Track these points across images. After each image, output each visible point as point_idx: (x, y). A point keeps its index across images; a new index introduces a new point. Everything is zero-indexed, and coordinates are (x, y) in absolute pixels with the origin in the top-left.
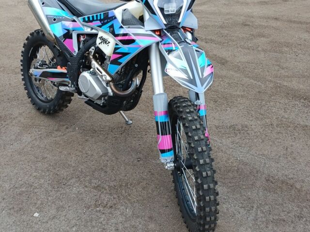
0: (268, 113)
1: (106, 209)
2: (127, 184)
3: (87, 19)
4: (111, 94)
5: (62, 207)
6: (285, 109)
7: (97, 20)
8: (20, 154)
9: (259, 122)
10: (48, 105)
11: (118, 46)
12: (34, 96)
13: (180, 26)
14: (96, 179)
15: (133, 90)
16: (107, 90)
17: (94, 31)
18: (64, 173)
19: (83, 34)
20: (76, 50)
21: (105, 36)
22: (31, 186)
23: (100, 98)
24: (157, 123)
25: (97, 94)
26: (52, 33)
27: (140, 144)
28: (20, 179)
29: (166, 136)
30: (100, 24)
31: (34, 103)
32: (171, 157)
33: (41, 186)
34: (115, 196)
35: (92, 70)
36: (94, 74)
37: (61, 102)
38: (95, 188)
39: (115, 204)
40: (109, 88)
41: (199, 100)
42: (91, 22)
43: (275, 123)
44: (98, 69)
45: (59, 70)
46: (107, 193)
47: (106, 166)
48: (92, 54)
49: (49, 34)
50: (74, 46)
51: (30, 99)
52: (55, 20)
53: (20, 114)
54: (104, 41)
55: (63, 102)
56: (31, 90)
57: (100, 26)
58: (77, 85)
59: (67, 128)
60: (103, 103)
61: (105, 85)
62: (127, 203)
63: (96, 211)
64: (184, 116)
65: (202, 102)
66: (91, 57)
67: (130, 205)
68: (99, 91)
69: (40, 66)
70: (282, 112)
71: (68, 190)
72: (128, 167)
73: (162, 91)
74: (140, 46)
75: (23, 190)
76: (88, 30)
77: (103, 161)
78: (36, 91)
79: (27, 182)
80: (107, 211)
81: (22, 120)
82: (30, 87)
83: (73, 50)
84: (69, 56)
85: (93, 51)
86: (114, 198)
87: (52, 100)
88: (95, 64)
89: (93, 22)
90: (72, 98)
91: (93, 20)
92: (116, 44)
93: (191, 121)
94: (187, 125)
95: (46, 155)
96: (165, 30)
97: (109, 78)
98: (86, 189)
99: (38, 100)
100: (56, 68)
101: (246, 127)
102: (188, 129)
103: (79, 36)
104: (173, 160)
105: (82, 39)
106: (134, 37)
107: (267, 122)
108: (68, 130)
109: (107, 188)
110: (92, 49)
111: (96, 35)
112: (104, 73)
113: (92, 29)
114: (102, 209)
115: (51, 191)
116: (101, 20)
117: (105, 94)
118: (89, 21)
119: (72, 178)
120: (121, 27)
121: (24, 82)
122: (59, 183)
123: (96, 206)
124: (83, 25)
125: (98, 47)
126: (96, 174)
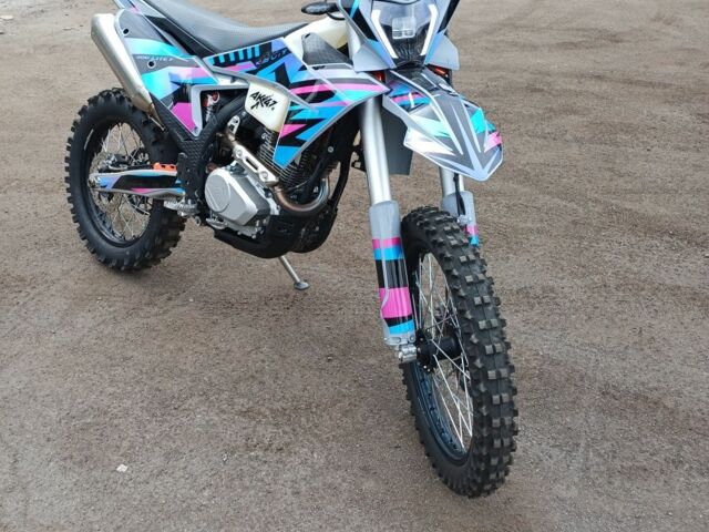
0: (597, 263)
1: (269, 453)
2: (309, 406)
3: (222, 60)
4: (277, 213)
5: (176, 451)
6: (631, 256)
7: (245, 60)
8: (73, 351)
9: (578, 282)
10: (127, 251)
11: (296, 108)
12: (95, 234)
13: (425, 63)
14: (243, 396)
15: (322, 204)
16: (268, 204)
17: (238, 84)
18: (172, 387)
19: (212, 92)
20: (199, 124)
21: (265, 91)
22: (105, 413)
23: (251, 223)
24: (379, 263)
25: (246, 213)
26: (145, 93)
27: (329, 329)
28: (80, 401)
29: (397, 289)
30: (254, 68)
31: (95, 249)
32: (409, 334)
33: (127, 412)
34: (287, 429)
35: (234, 164)
36: (239, 172)
37: (158, 241)
38: (241, 413)
39: (287, 444)
40: (271, 201)
41: (464, 213)
42: (233, 64)
43: (612, 282)
44: (248, 160)
45: (158, 171)
46: (268, 423)
47: (261, 371)
48: (235, 131)
49: (140, 95)
50: (194, 118)
51: (86, 241)
52: (151, 64)
53: (66, 273)
54: (263, 100)
55: (163, 243)
56: (88, 222)
57: (254, 72)
58: (203, 196)
59: (170, 299)
60: (258, 234)
61: (262, 194)
62: (312, 443)
63: (250, 458)
64: (441, 240)
65: (469, 218)
66: (232, 138)
67: (318, 445)
68: (252, 206)
69: (112, 165)
70: (625, 261)
71: (184, 420)
72: (309, 373)
73: (388, 197)
74: (345, 104)
75: (89, 421)
76: (225, 83)
77: (255, 362)
78: (99, 223)
79: (95, 407)
80: (272, 457)
81: (71, 284)
82: (85, 217)
83: (193, 124)
84: (182, 139)
85: (236, 126)
86: (285, 433)
87: (137, 239)
88: (241, 152)
89: (239, 64)
90: (181, 233)
91: (237, 60)
92: (293, 104)
93: (455, 247)
94: (449, 255)
95: (129, 354)
96: (395, 70)
97: (272, 178)
98: (224, 417)
99: (104, 243)
100: (151, 167)
101: (552, 290)
102: (452, 264)
103: (204, 95)
104: (413, 339)
105: (210, 101)
106: (330, 87)
107: (596, 280)
108: (171, 303)
109: (268, 413)
110: (235, 122)
111: (244, 92)
112: (262, 168)
113: (234, 79)
114: (261, 454)
115: (150, 422)
116: (254, 60)
117: (264, 213)
118: (228, 63)
119: (192, 395)
120: (303, 68)
121: (72, 206)
122: (165, 406)
123: (248, 448)
124: (214, 72)
125: (248, 114)
126: (242, 387)
